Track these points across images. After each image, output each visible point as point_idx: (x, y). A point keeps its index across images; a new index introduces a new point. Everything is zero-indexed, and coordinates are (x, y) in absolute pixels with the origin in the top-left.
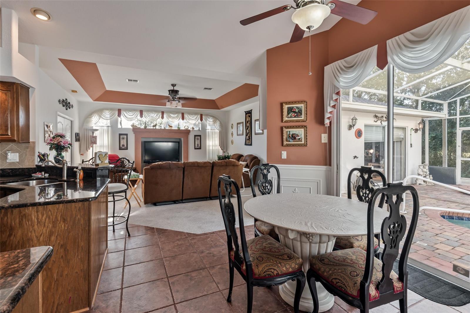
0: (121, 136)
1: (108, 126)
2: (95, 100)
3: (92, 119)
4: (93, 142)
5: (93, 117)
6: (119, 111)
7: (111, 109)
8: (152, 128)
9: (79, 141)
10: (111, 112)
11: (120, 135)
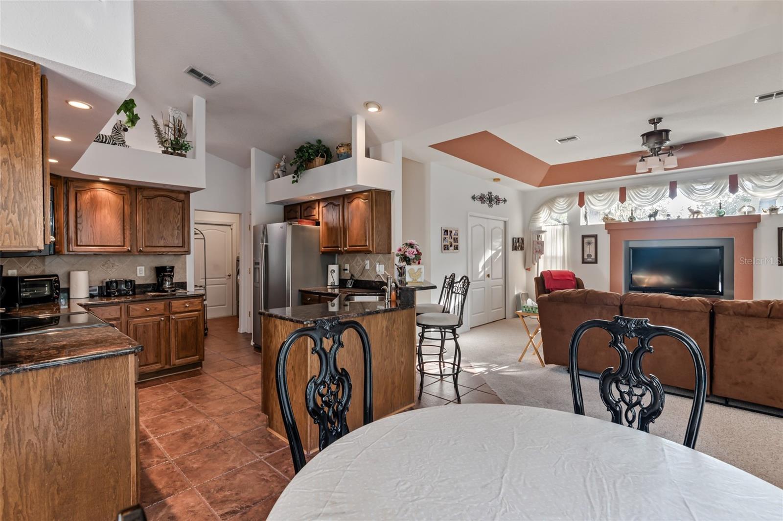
0: (586, 240)
1: (564, 225)
2: (540, 186)
3: (540, 216)
4: (538, 250)
5: (541, 212)
6: (582, 196)
7: (569, 195)
8: (648, 219)
9: (522, 249)
10: (567, 201)
11: (584, 237)
